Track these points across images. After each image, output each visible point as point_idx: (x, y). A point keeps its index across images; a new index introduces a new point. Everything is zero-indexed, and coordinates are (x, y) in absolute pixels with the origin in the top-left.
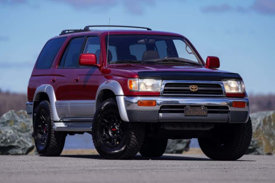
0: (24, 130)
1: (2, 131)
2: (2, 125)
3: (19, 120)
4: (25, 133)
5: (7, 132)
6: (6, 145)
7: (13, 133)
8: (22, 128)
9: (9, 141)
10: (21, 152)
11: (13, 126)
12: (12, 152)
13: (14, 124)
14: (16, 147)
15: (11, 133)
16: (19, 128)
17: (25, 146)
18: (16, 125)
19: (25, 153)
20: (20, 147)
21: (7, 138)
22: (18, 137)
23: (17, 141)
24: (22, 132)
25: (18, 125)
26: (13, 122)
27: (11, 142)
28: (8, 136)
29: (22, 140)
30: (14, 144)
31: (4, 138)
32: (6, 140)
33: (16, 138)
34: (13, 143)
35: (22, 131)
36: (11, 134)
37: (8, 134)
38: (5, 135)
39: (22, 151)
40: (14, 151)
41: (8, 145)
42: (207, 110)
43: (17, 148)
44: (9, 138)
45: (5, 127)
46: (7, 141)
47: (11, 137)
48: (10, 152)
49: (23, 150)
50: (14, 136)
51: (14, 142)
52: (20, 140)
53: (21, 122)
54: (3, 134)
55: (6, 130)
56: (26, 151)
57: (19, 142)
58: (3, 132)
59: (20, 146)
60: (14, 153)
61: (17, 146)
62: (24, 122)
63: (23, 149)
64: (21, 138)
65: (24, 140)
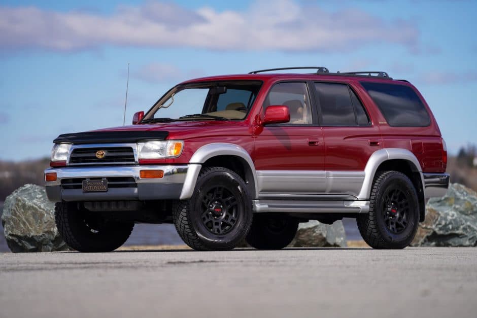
0: (469, 212)
1: (440, 213)
2: (438, 204)
3: (462, 198)
4: (471, 215)
5: (447, 214)
6: (447, 233)
7: (456, 215)
8: (467, 209)
9: (450, 226)
10: (467, 243)
11: (453, 206)
12: (455, 243)
13: (455, 203)
14: (461, 236)
15: (453, 216)
16: (462, 209)
17: (474, 235)
18: (457, 204)
19: (473, 244)
20: (466, 236)
21: (448, 223)
22: (464, 221)
23: (462, 227)
24: (466, 215)
25: (461, 205)
26: (453, 201)
27: (453, 229)
28: (449, 220)
29: (469, 227)
30: (457, 232)
31: (443, 223)
32: (446, 225)
33: (460, 223)
34: (456, 230)
35: (466, 213)
36: (454, 218)
37: (449, 218)
38: (445, 219)
39: (469, 242)
40: (457, 241)
41: (449, 232)
42: (108, 183)
43: (461, 238)
44: (450, 223)
45: (442, 208)
46: (447, 227)
47: (453, 222)
48: (450, 242)
49: (471, 241)
50: (458, 219)
51: (458, 228)
52: (467, 226)
53: (465, 200)
54: (441, 217)
55: (447, 211)
56: (475, 242)
57: (464, 229)
58: (442, 215)
59: (466, 234)
60: (457, 245)
61: (461, 234)
62: (469, 200)
63: (470, 239)
64: (468, 223)
65: (472, 226)
